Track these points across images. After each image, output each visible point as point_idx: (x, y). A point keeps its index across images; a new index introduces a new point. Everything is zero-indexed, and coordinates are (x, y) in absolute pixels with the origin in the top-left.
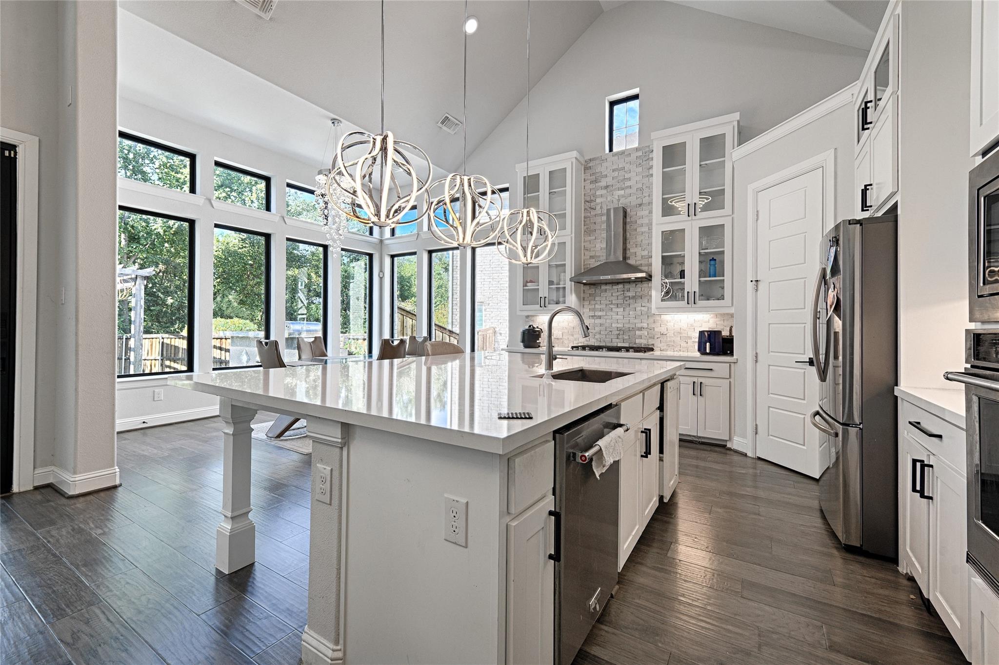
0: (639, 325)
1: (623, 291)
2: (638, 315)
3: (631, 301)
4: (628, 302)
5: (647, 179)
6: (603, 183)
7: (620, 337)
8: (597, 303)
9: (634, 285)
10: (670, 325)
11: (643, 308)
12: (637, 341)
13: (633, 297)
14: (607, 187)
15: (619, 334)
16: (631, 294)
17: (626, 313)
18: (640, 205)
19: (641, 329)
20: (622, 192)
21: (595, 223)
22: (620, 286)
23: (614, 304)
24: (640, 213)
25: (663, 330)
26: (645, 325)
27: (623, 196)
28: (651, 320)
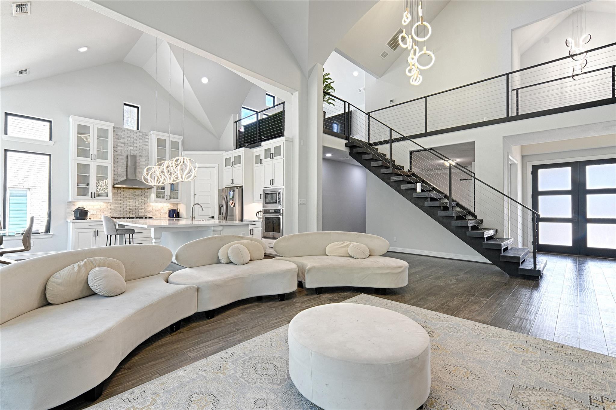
0: (140, 207)
1: (133, 192)
2: (140, 203)
3: (137, 197)
4: (135, 197)
5: (144, 146)
6: (122, 141)
7: (131, 212)
8: (118, 197)
9: (138, 190)
10: (154, 208)
11: (142, 200)
12: (140, 214)
13: (138, 195)
14: (124, 143)
15: (130, 211)
16: (136, 194)
17: (134, 202)
18: (141, 156)
19: (141, 209)
20: (132, 148)
21: (117, 158)
22: (131, 190)
23: (128, 198)
24: (141, 160)
25: (151, 209)
26: (143, 207)
27: (133, 150)
28: (146, 205)
